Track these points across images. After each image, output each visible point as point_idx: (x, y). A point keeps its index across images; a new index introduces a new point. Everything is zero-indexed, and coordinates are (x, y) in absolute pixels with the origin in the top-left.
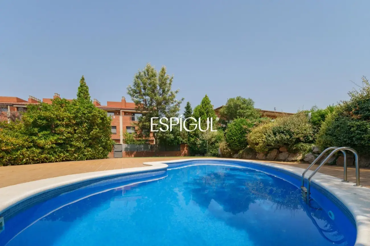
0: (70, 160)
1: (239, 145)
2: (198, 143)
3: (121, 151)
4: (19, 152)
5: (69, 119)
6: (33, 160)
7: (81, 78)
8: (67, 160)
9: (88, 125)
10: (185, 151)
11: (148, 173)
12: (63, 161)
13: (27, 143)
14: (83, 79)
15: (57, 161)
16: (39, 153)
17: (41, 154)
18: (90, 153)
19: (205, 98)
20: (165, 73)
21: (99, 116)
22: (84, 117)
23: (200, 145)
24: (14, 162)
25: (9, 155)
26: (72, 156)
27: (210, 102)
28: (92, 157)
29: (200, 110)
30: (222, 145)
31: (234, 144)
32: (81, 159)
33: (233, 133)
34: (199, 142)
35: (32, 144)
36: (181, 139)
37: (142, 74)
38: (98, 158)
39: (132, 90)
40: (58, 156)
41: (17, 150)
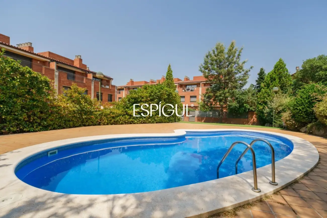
0: (146, 123)
1: (306, 116)
2: (265, 112)
3: (194, 117)
4: (118, 118)
5: (147, 97)
6: (125, 122)
7: (169, 66)
8: (144, 123)
9: (158, 100)
10: (254, 119)
11: (159, 139)
12: (142, 123)
13: (123, 113)
14: (170, 66)
15: (138, 124)
16: (129, 118)
17: (130, 119)
18: (159, 118)
19: (279, 62)
20: (233, 47)
21: (166, 93)
22: (156, 95)
23: (267, 114)
24: (116, 123)
25: (114, 119)
26: (147, 120)
27: (285, 65)
28: (161, 121)
29: (271, 76)
30: (286, 115)
31: (299, 116)
32: (153, 123)
33: (298, 102)
34: (267, 110)
35: (125, 113)
36: (248, 107)
37: (211, 52)
38: (165, 122)
39: (203, 67)
40: (139, 120)
41: (118, 116)
